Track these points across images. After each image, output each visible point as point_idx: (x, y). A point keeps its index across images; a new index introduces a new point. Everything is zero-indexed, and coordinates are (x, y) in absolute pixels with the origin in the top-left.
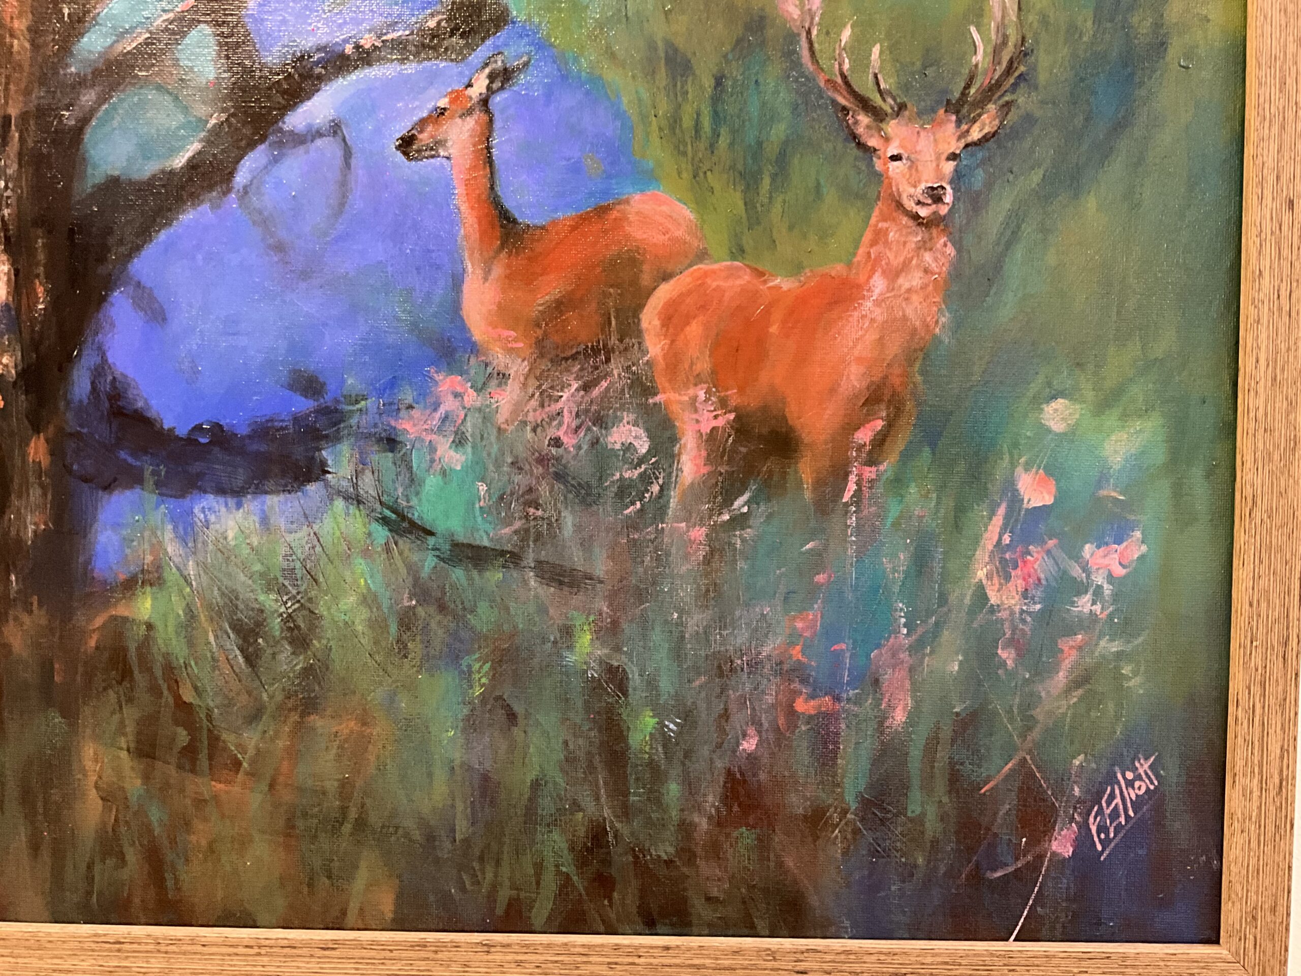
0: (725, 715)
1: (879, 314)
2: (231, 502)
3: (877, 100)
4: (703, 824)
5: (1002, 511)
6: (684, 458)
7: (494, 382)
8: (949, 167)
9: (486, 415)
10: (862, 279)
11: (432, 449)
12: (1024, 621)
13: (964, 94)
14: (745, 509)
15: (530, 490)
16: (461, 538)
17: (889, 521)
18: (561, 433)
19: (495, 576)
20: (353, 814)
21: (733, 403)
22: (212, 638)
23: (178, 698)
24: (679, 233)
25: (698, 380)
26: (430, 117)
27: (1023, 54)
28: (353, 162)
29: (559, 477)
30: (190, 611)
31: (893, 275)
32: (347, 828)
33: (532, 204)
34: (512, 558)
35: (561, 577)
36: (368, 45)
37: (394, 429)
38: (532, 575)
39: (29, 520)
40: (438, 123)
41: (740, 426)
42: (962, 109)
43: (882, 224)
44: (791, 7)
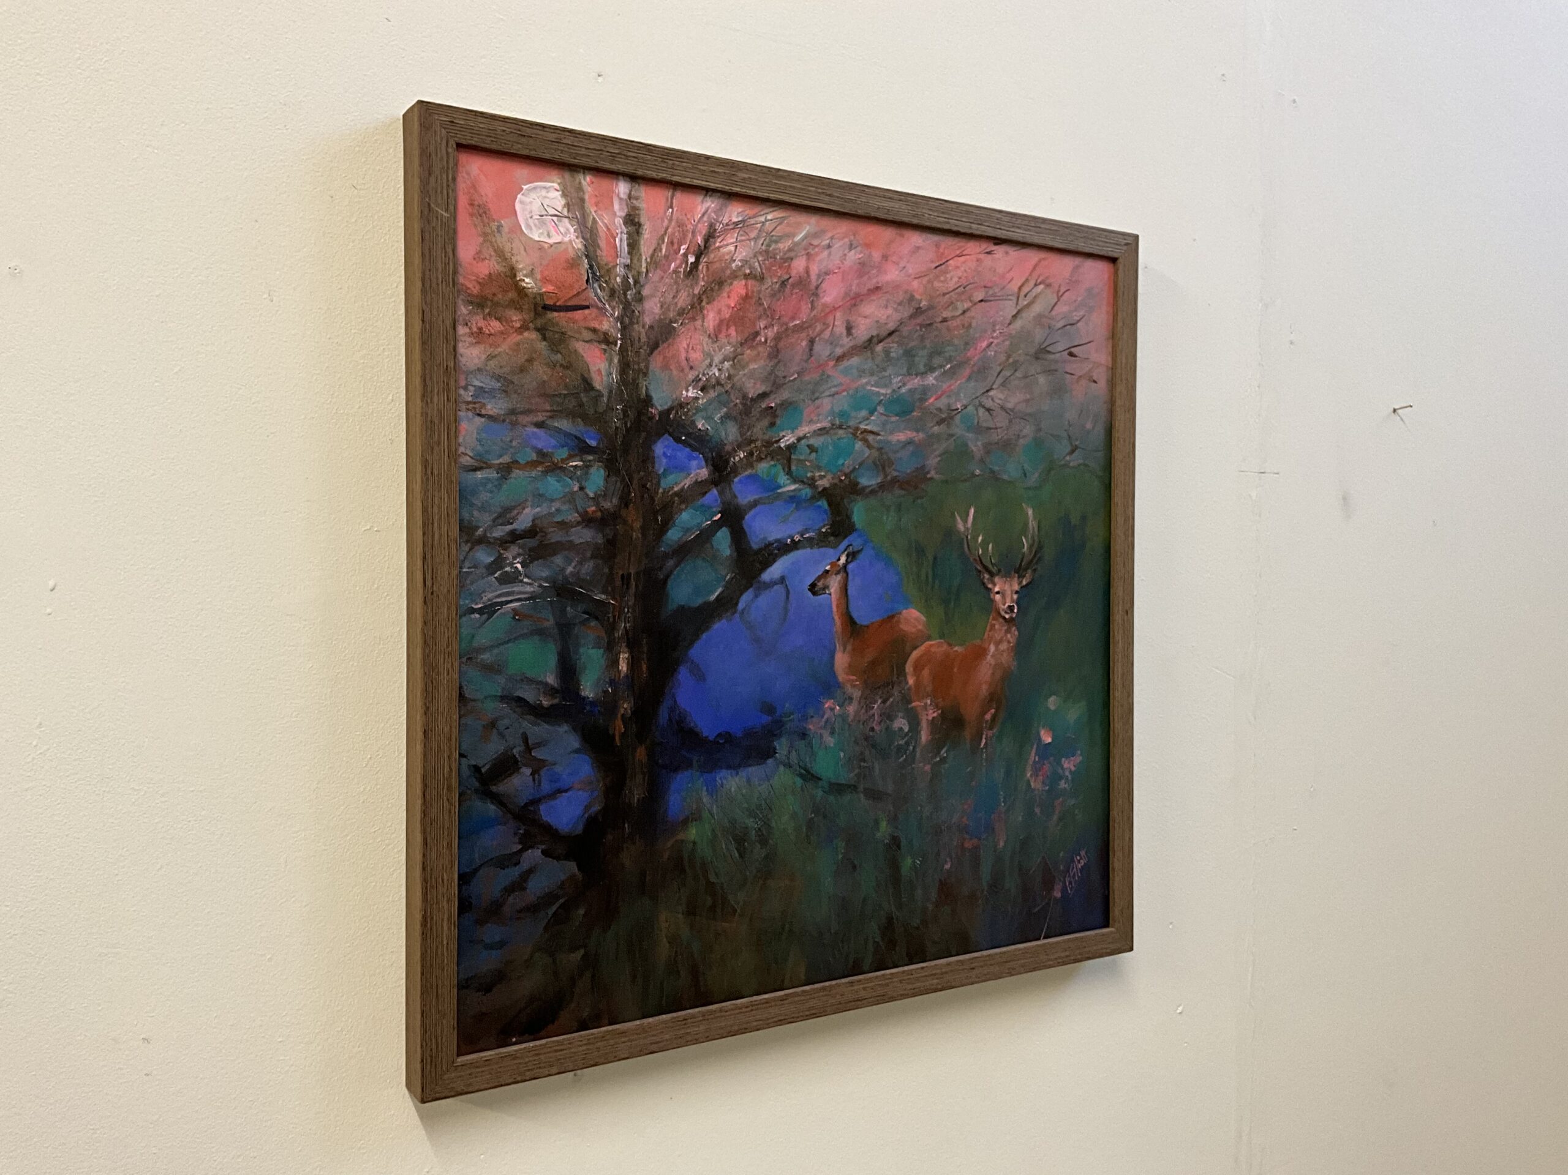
0: (938, 854)
1: (993, 662)
2: (734, 772)
3: (990, 566)
4: (930, 907)
5: (1035, 747)
6: (922, 732)
8: (1015, 597)
9: (843, 717)
10: (986, 646)
11: (821, 736)
12: (1043, 794)
13: (1021, 564)
14: (945, 755)
15: (862, 753)
16: (833, 781)
17: (997, 754)
18: (874, 725)
19: (847, 798)
20: (787, 928)
21: (940, 705)
22: (724, 846)
23: (707, 881)
24: (920, 627)
25: (928, 696)
26: (822, 574)
28: (790, 596)
29: (874, 746)
30: (714, 832)
31: (997, 644)
32: (784, 936)
33: (863, 614)
34: (854, 788)
35: (875, 795)
36: (797, 540)
37: (805, 728)
38: (862, 795)
39: (636, 793)
40: (826, 578)
41: (943, 716)
42: (1020, 571)
43: (994, 622)
44: (961, 526)
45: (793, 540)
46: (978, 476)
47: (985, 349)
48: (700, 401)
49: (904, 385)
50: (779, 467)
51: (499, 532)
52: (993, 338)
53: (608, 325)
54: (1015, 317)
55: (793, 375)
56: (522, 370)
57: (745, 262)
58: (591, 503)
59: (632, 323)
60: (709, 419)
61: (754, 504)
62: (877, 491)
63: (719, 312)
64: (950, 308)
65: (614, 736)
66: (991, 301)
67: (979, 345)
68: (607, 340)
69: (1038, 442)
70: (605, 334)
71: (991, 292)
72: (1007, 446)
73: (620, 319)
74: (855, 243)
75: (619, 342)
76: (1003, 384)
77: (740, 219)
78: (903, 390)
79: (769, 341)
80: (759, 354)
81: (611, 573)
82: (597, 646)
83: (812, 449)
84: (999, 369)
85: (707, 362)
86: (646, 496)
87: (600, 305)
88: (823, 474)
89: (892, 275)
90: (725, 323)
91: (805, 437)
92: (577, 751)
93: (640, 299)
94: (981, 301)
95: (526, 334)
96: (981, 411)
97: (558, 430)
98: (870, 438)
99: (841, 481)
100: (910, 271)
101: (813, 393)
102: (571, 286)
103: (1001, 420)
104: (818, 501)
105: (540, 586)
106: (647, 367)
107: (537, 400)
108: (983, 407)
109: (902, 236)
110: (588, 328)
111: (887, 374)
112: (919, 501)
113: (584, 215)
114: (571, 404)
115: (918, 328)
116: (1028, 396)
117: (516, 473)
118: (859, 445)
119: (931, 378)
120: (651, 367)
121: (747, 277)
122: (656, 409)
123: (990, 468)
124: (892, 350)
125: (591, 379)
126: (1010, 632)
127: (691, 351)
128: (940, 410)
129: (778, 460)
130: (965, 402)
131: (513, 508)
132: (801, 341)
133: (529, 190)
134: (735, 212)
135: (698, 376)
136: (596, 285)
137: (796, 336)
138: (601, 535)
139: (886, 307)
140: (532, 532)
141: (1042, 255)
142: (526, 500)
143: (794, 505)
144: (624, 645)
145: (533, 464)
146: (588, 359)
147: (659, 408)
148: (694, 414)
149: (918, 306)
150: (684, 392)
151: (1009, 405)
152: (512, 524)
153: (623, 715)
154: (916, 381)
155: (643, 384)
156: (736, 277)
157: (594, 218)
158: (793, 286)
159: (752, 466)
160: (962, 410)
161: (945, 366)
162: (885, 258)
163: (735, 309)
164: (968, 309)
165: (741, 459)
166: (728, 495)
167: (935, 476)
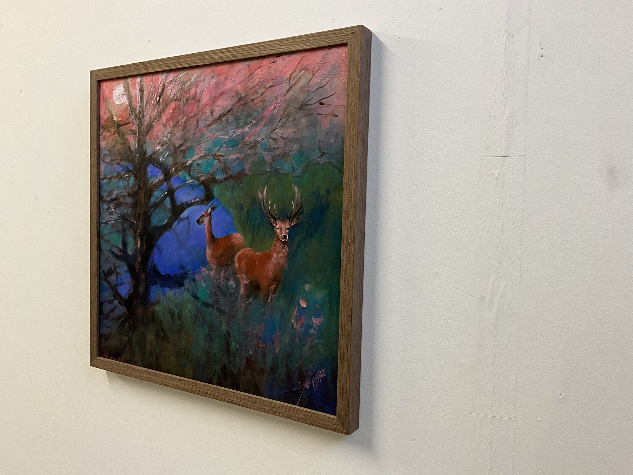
0: (247, 345)
1: (275, 262)
2: (170, 289)
3: (275, 216)
4: (242, 368)
5: (297, 307)
6: (241, 289)
7: (210, 270)
8: (287, 231)
9: (209, 276)
10: (272, 254)
11: (200, 282)
12: (300, 333)
13: (291, 215)
14: (251, 301)
15: (216, 293)
16: (205, 301)
17: (277, 307)
18: (221, 281)
19: (210, 309)
20: (186, 355)
21: (250, 278)
22: (167, 316)
23: (162, 326)
24: (241, 242)
25: (244, 273)
27: (301, 207)
28: (190, 224)
29: (220, 290)
30: (164, 309)
31: (278, 253)
32: (186, 357)
33: (217, 234)
34: (212, 306)
35: (220, 311)
36: (193, 202)
37: (195, 278)
38: (215, 310)
39: (142, 289)
40: (203, 217)
41: (251, 284)
42: (290, 218)
43: (276, 243)
44: (260, 196)
45: (191, 202)
46: (269, 172)
47: (272, 110)
48: (161, 150)
49: (235, 133)
50: (187, 173)
51: (109, 199)
52: (276, 103)
53: (135, 128)
54: (288, 91)
55: (191, 136)
56: (114, 147)
57: (175, 95)
58: (130, 189)
59: (141, 125)
60: (163, 157)
61: (178, 188)
62: (223, 181)
63: (166, 116)
64: (255, 94)
65: (136, 269)
66: (275, 85)
67: (270, 108)
68: (135, 133)
69: (301, 153)
70: (134, 131)
71: (275, 81)
72: (284, 156)
73: (138, 125)
74: (214, 76)
75: (138, 133)
76: (282, 126)
77: (173, 79)
78: (234, 135)
79: (183, 124)
80: (179, 129)
81: (136, 213)
82: (132, 237)
83: (198, 165)
84: (280, 118)
85: (163, 136)
86: (145, 186)
87: (133, 121)
88: (202, 175)
89: (229, 85)
90: (168, 119)
91: (195, 160)
92: (126, 271)
93: (143, 116)
94: (270, 87)
95: (115, 135)
96: (271, 140)
97: (122, 165)
98: (221, 158)
99: (209, 177)
100: (237, 81)
101: (199, 141)
102: (126, 117)
103: (281, 143)
104: (200, 186)
105: (118, 216)
107: (118, 156)
108: (272, 138)
109: (233, 67)
110: (130, 130)
111: (227, 130)
112: (241, 185)
113: (129, 93)
114: (126, 156)
115: (241, 106)
116: (296, 130)
117: (113, 180)
118: (216, 162)
119: (246, 128)
120: (146, 140)
121: (175, 100)
122: (148, 155)
123: (275, 168)
124: (230, 118)
125: (131, 147)
126: (284, 248)
127: (158, 132)
128: (250, 142)
129: (186, 170)
130: (263, 137)
131: (112, 191)
132: (194, 122)
133: (116, 89)
134: (171, 76)
135: (160, 141)
136: (132, 115)
137: (192, 120)
138: (133, 200)
139: (227, 100)
140: (116, 199)
141: (304, 54)
142: (115, 189)
143: (192, 188)
144: (139, 238)
145: (116, 177)
146: (130, 140)
148: (159, 155)
149: (240, 96)
150: (156, 148)
151: (285, 136)
152: (111, 196)
153: (138, 262)
154: (240, 131)
155: (144, 146)
156: (172, 101)
157: (131, 93)
158: (191, 100)
159: (177, 173)
160: (261, 141)
161: (253, 122)
162: (226, 78)
163: (172, 114)
164: (264, 92)
165: (173, 171)
166: (169, 185)
167: (248, 173)
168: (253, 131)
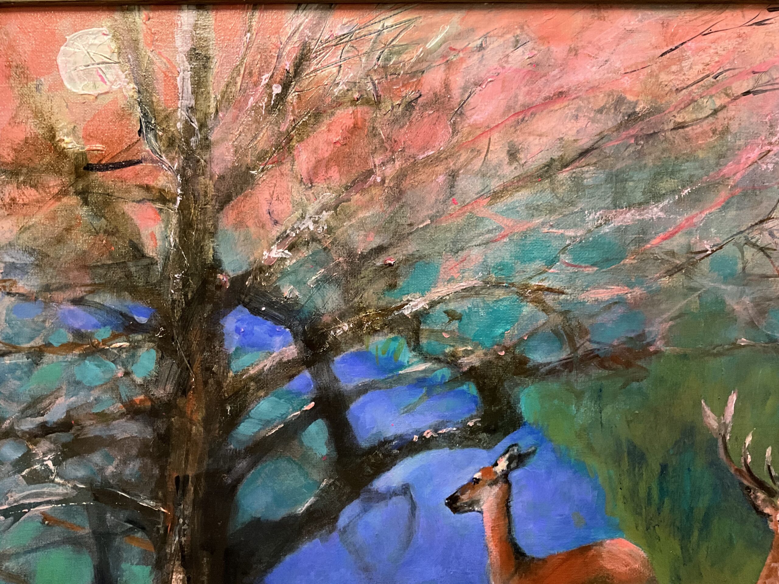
3: (770, 482)
24: (636, 566)
28: (417, 513)
33: (537, 544)
36: (428, 436)
40: (473, 488)
43: (774, 565)
44: (712, 421)
45: (421, 437)
46: (744, 346)
47: (755, 162)
48: (288, 263)
49: (607, 221)
50: (403, 341)
51: (29, 425)
52: (770, 144)
53: (165, 180)
55: (424, 221)
56: (59, 240)
57: (353, 84)
58: (138, 390)
59: (195, 175)
60: (298, 283)
61: (364, 390)
62: (559, 371)
63: (315, 150)
64: (690, 108)
66: (766, 91)
67: (745, 156)
68: (163, 198)
70: (161, 191)
71: (765, 78)
73: (182, 171)
74: (523, 38)
75: (179, 199)
77: (346, 32)
78: (606, 229)
79: (387, 181)
80: (372, 199)
81: (162, 475)
82: (144, 561)
83: (452, 316)
85: (298, 214)
86: (211, 381)
87: (155, 157)
88: (469, 348)
89: (586, 73)
90: (324, 163)
91: (441, 300)
93: (206, 145)
94: (748, 93)
95: (65, 200)
96: (749, 252)
97: (101, 307)
98: (549, 299)
99: (499, 357)
100: (618, 65)
101: (455, 242)
102: (121, 140)
104: (462, 384)
105: (75, 487)
106: (216, 228)
107: (76, 273)
108: (754, 245)
110: (141, 186)
111: (576, 209)
112: (635, 385)
113: (138, 58)
114: (117, 275)
115: (632, 141)
117: (49, 357)
118: (528, 309)
119: (655, 209)
120: (221, 226)
121: (354, 102)
122: (227, 276)
123: (768, 335)
124: (587, 175)
125: (143, 245)
127: (275, 202)
128: (673, 254)
129: (399, 332)
130: (718, 241)
131: (47, 397)
132: (437, 177)
133: (75, 40)
135: (286, 232)
136: (151, 136)
137: (428, 170)
138: (150, 429)
139: (577, 117)
140: (66, 425)
142: (59, 389)
143: (424, 390)
144: (177, 563)
145: (68, 347)
146: (138, 222)
147: (232, 274)
148: (279, 279)
149: (630, 111)
150: (265, 253)
152: (43, 415)
154: (628, 215)
155: (209, 246)
156: (340, 104)
157: (150, 59)
158: (425, 106)
159: (360, 340)
160: (713, 251)
161: (680, 191)
162: (574, 52)
163: (338, 145)
164: (723, 107)
165: (345, 332)
166: (325, 378)
167: (663, 349)
168: (680, 220)
